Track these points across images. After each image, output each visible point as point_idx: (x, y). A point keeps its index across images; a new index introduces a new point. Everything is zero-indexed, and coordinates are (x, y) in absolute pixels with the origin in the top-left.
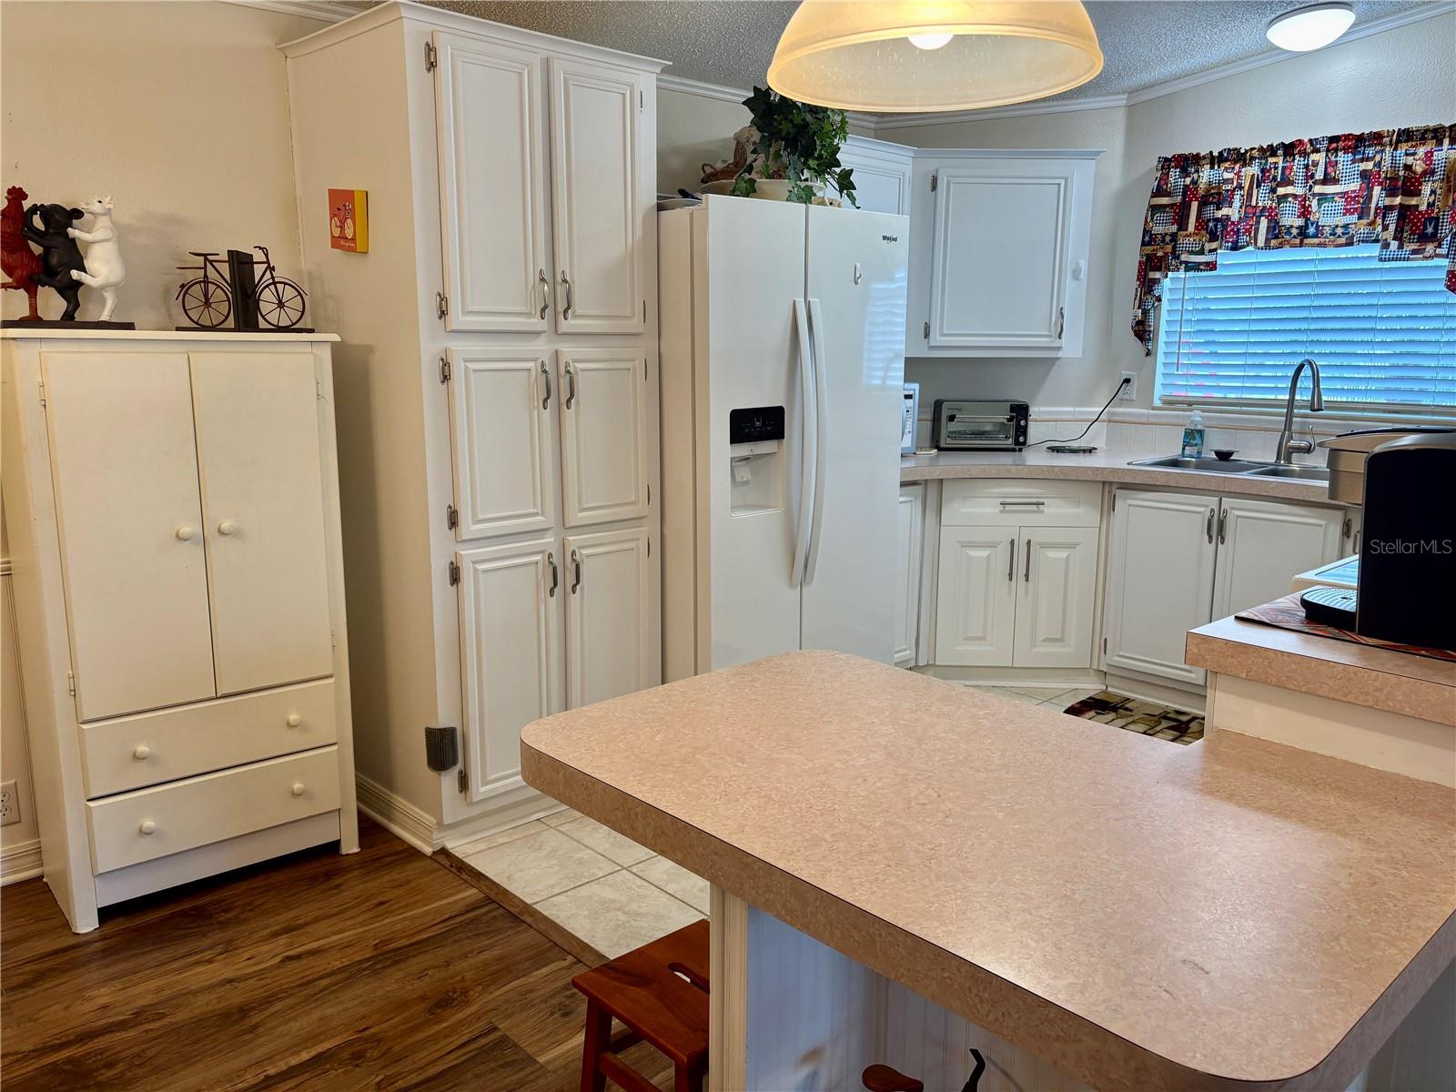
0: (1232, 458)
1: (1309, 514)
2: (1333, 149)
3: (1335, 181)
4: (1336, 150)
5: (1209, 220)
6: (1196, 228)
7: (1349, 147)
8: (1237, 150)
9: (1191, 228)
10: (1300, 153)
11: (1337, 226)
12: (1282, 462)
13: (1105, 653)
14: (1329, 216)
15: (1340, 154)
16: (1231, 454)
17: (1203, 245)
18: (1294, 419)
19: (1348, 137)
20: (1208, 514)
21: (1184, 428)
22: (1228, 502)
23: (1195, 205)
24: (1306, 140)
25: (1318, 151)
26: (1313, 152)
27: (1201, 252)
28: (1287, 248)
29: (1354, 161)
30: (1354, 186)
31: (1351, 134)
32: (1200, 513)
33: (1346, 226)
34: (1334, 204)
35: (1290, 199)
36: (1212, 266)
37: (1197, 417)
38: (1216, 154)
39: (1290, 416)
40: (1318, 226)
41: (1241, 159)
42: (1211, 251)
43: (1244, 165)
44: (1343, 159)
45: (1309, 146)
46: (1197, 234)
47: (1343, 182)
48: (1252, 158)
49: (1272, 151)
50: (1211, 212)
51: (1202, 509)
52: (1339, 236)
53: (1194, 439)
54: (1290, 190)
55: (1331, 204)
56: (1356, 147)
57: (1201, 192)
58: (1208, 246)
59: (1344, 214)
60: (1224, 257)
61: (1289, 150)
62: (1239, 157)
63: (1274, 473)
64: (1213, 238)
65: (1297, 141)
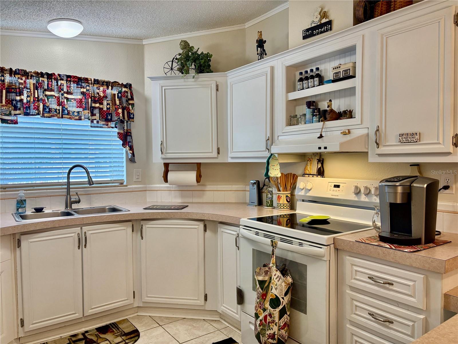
2: (69, 80)
3: (71, 94)
4: (70, 81)
5: (13, 100)
6: (6, 103)
7: (76, 81)
8: (25, 71)
9: (4, 103)
10: (55, 79)
11: (75, 112)
12: (69, 208)
14: (72, 107)
15: (72, 83)
16: (42, 209)
17: (10, 112)
19: (75, 77)
20: (76, 236)
23: (4, 91)
24: (56, 74)
25: (63, 80)
26: (60, 80)
29: (78, 87)
30: (80, 97)
33: (78, 112)
34: (71, 103)
35: (54, 97)
36: (16, 122)
38: (14, 69)
39: (68, 189)
41: (26, 75)
42: (15, 115)
43: (28, 78)
44: (73, 86)
45: (58, 77)
47: (74, 95)
48: (32, 76)
49: (42, 75)
50: (12, 96)
52: (76, 116)
53: (23, 204)
54: (52, 93)
56: (79, 82)
59: (77, 107)
61: (50, 76)
64: (16, 108)
65: (53, 73)
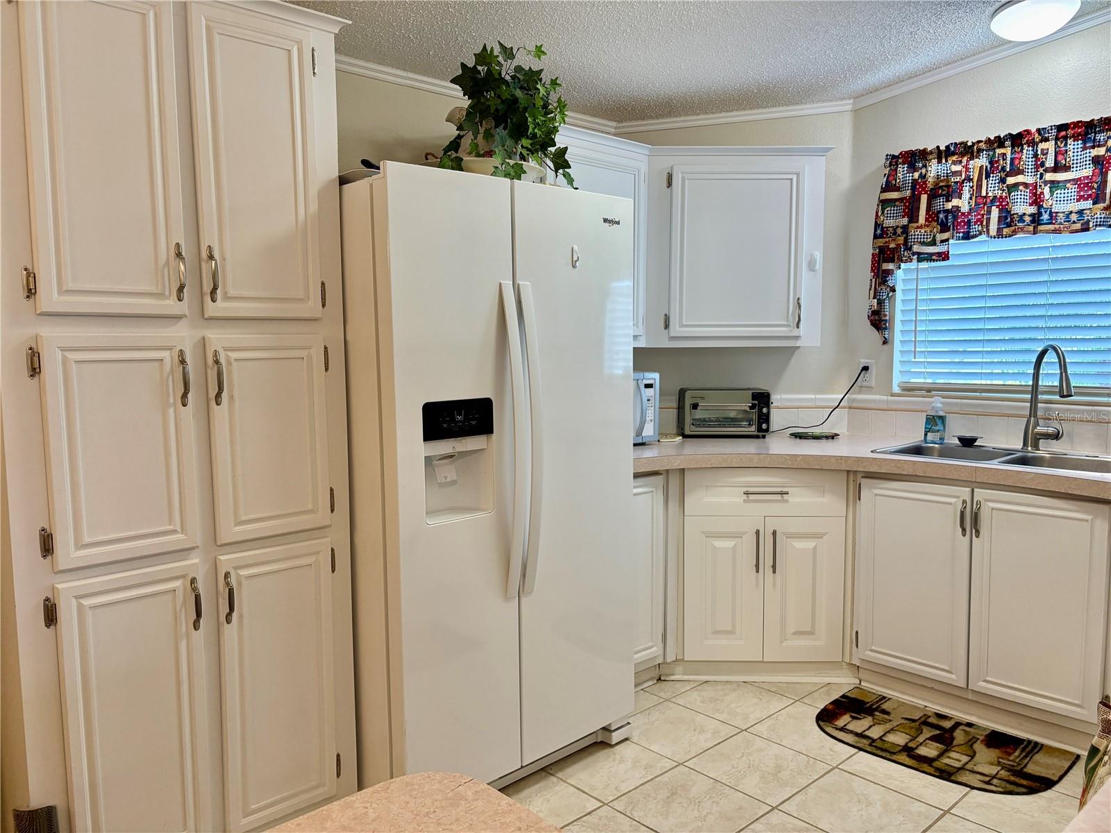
0: (975, 444)
1: (1072, 507)
2: (1062, 137)
3: (1067, 168)
4: (1065, 138)
5: (939, 212)
6: (927, 220)
7: (1079, 134)
8: (964, 144)
9: (922, 220)
10: (1028, 143)
11: (1071, 212)
12: (1030, 448)
13: (857, 647)
14: (1063, 203)
15: (1069, 141)
16: (975, 440)
17: (934, 236)
18: (1039, 404)
19: (1076, 124)
20: (960, 506)
21: (925, 414)
22: (980, 494)
23: (924, 198)
24: (1033, 130)
25: (1047, 140)
26: (1041, 141)
27: (933, 243)
28: (1020, 235)
29: (1084, 148)
30: (1087, 171)
31: (1081, 122)
32: (950, 504)
33: (1080, 212)
34: (1066, 191)
35: (1021, 188)
36: (944, 256)
37: (937, 404)
38: (943, 148)
39: (1034, 402)
40: (1051, 213)
41: (968, 152)
42: (942, 241)
43: (972, 158)
44: (1073, 146)
45: (1037, 135)
46: (928, 226)
47: (1075, 169)
48: (980, 151)
49: (1000, 142)
50: (940, 204)
51: (953, 500)
52: (1074, 222)
53: (937, 425)
54: (1020, 178)
55: (1063, 191)
56: (1087, 133)
57: (930, 186)
58: (939, 237)
59: (1078, 200)
60: (956, 247)
61: (1017, 140)
62: (967, 150)
63: (1023, 461)
64: (944, 228)
65: (1025, 131)
